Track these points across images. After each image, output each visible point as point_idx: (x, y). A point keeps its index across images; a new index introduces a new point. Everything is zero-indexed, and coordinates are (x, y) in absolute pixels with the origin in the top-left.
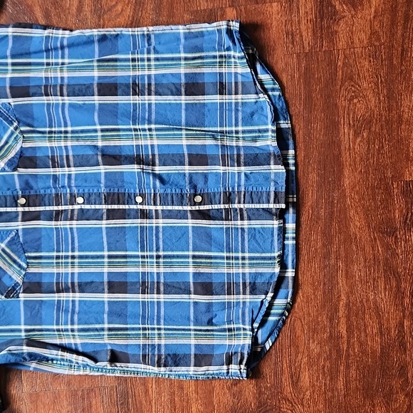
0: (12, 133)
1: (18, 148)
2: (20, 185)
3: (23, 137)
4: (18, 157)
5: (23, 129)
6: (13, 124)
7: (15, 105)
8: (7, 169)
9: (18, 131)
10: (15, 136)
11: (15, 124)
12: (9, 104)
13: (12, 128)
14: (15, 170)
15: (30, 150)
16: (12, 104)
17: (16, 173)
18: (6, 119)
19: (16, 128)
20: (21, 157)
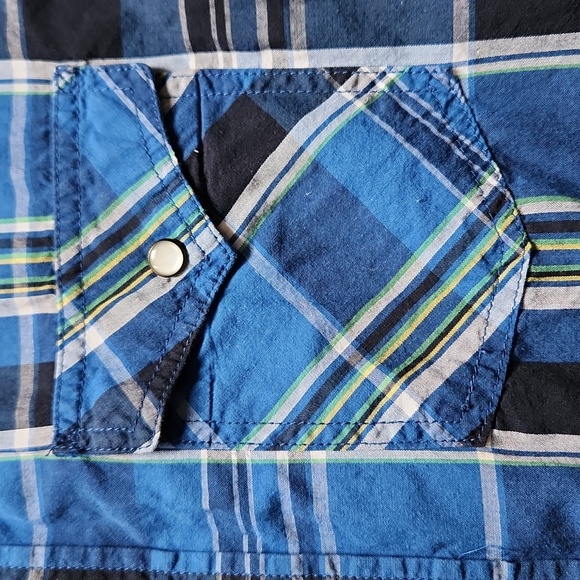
0: (471, 233)
1: (499, 312)
2: (511, 528)
3: (534, 252)
4: (501, 364)
5: (534, 206)
6: (476, 181)
7: (478, 80)
8: (432, 430)
9: (504, 222)
10: (485, 245)
11: (491, 181)
12: (450, 70)
13: (470, 204)
14: (477, 438)
15: (565, 328)
16: (464, 72)
17: (484, 457)
18: (440, 154)
19: (494, 206)
20: (513, 364)
